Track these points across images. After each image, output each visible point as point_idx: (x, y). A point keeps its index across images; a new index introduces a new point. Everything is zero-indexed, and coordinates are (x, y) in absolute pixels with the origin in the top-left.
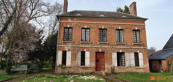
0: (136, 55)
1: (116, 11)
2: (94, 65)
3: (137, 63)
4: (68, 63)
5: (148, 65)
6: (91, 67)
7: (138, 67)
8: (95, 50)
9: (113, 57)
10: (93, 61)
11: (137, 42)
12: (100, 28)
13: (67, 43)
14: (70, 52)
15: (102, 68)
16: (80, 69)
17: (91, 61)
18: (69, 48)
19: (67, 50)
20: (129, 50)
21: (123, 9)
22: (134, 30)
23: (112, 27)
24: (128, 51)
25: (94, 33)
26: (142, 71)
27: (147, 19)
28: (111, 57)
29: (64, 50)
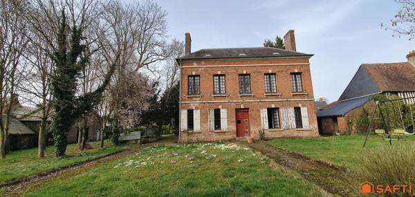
0: (297, 110)
1: (263, 46)
2: (234, 128)
3: (299, 123)
4: (197, 126)
5: (316, 125)
6: (229, 132)
7: (301, 129)
8: (234, 106)
9: (262, 116)
10: (233, 122)
11: (297, 91)
12: (241, 73)
13: (194, 99)
14: (199, 111)
15: (247, 132)
16: (214, 135)
17: (229, 124)
18: (196, 105)
19: (194, 108)
20: (286, 104)
21: (274, 42)
22: (292, 74)
24: (284, 106)
25: (231, 81)
26: (306, 134)
27: (312, 55)
29: (190, 108)
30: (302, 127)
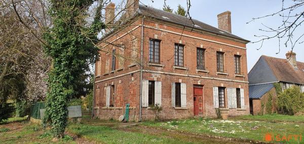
0: (238, 90)
2: (191, 105)
3: (239, 105)
4: (158, 100)
6: (188, 109)
7: (240, 109)
8: (192, 82)
10: (191, 99)
13: (156, 68)
14: (160, 83)
15: (200, 110)
16: (174, 112)
17: (188, 101)
18: (158, 76)
19: (155, 79)
20: (231, 84)
23: (213, 47)
24: (229, 86)
25: (190, 54)
26: (243, 113)
28: (212, 94)
29: (151, 79)
30: (240, 108)
